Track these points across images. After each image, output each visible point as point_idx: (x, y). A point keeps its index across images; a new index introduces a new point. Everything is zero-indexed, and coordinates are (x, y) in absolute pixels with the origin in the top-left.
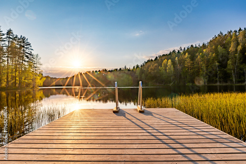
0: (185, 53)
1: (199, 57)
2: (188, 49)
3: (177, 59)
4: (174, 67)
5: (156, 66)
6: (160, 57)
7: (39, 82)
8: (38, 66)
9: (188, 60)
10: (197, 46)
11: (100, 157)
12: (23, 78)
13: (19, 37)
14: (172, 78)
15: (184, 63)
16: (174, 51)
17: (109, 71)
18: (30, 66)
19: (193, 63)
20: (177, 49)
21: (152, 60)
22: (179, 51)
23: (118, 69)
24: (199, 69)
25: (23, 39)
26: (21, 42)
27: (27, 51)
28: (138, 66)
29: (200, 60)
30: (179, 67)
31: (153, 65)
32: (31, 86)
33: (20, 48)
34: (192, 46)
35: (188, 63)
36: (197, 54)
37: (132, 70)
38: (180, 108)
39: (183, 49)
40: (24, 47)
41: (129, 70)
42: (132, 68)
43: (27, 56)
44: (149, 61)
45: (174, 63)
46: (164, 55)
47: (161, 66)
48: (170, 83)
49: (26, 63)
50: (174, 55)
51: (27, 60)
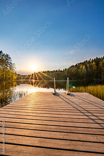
0: (93, 62)
1: (101, 64)
2: (95, 59)
3: (88, 65)
4: (86, 69)
5: (76, 69)
6: (78, 64)
7: (15, 77)
8: (14, 69)
9: (95, 66)
10: (100, 58)
11: (47, 118)
12: (7, 75)
13: (5, 54)
14: (85, 76)
15: (92, 67)
16: (86, 61)
17: (51, 72)
18: (11, 69)
19: (98, 67)
20: (88, 60)
21: (74, 66)
22: (89, 61)
23: (55, 70)
24: (101, 71)
25: (7, 55)
26: (6, 57)
27: (9, 61)
28: (66, 69)
29: (101, 66)
30: (89, 70)
31: (74, 69)
32: (11, 79)
33: (6, 60)
34: (97, 58)
35: (95, 67)
36: (100, 62)
37: (63, 71)
38: (90, 93)
39: (92, 59)
40: (7, 59)
41: (61, 71)
42: (63, 70)
43: (9, 64)
44: (72, 66)
45: (86, 67)
46: (80, 63)
47: (79, 69)
48: (84, 78)
49: (9, 68)
50: (86, 63)
51: (9, 66)
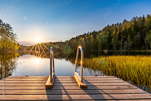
0: (91, 34)
1: (98, 37)
2: (92, 32)
3: (87, 37)
4: (85, 41)
5: (76, 41)
7: (17, 48)
8: (16, 39)
9: (92, 38)
10: (97, 31)
12: (8, 46)
13: (6, 24)
14: (84, 47)
15: (90, 39)
16: (85, 34)
17: (53, 43)
18: (12, 39)
19: (95, 40)
20: (87, 33)
21: (74, 38)
22: (88, 34)
23: (58, 42)
24: (97, 43)
25: (8, 25)
26: (7, 27)
27: (10, 31)
28: (67, 41)
29: (98, 38)
30: (88, 42)
31: (75, 41)
32: (12, 50)
33: (6, 30)
34: (94, 31)
35: (92, 40)
36: (97, 35)
37: (65, 43)
39: (90, 33)
40: (8, 29)
41: (63, 43)
42: (64, 42)
44: (73, 38)
46: (80, 36)
47: (79, 41)
49: (10, 38)
50: (85, 36)
51: (10, 36)
